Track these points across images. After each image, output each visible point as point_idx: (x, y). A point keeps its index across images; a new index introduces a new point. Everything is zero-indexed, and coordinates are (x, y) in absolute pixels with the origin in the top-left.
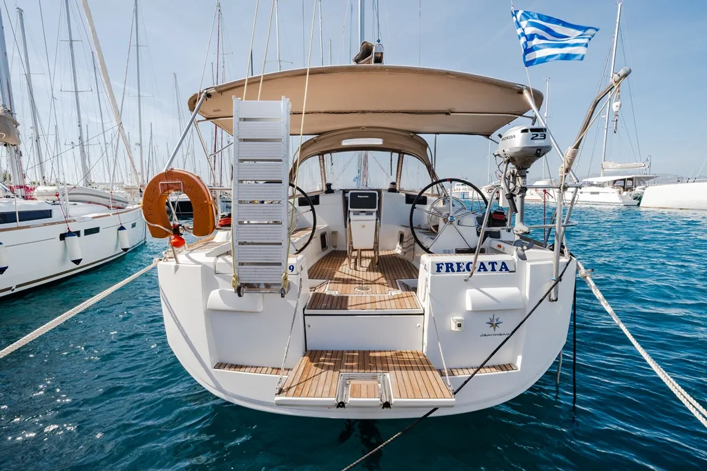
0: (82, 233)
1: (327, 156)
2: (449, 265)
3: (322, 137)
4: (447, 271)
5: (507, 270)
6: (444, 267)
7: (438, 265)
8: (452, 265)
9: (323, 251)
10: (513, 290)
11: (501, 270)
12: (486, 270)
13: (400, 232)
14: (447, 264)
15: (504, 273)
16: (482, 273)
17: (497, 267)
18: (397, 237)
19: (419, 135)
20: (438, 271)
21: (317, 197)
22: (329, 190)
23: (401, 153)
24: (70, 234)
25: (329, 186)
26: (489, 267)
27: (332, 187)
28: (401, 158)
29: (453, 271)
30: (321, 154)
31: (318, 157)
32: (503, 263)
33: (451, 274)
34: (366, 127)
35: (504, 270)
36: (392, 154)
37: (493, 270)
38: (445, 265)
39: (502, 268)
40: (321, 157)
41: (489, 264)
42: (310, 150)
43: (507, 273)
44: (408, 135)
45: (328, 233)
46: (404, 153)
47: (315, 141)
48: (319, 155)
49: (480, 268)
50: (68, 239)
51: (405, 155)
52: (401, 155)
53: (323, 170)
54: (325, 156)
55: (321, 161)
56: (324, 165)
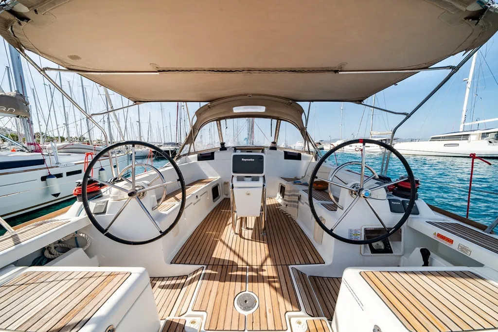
0: (65, 175)
1: (223, 122)
3: (214, 103)
9: (214, 202)
13: (280, 184)
18: (278, 188)
19: (297, 102)
21: (213, 153)
22: (223, 148)
23: (279, 119)
24: (50, 176)
25: (223, 144)
27: (226, 146)
28: (279, 124)
30: (218, 120)
31: (215, 122)
34: (253, 95)
36: (272, 120)
40: (218, 122)
42: (206, 115)
44: (288, 102)
45: (220, 184)
46: (281, 120)
47: (209, 107)
48: (216, 120)
50: (48, 180)
51: (282, 121)
52: (279, 121)
53: (220, 132)
54: (221, 121)
55: (219, 125)
56: (221, 128)
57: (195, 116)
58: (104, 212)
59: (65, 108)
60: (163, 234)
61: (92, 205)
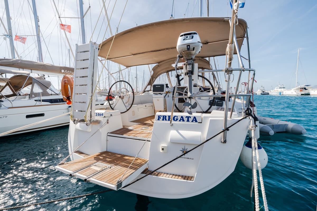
1: (170, 73)
2: (165, 117)
3: (160, 64)
4: (163, 120)
5: (196, 121)
6: (162, 118)
7: (159, 116)
8: (166, 117)
10: (198, 134)
11: (192, 121)
12: (183, 121)
14: (163, 116)
15: (194, 123)
16: (182, 122)
17: (191, 120)
20: (159, 119)
26: (186, 119)
29: (166, 120)
30: (167, 72)
31: (166, 73)
32: (195, 118)
33: (165, 122)
35: (194, 121)
37: (188, 121)
38: (162, 117)
39: (193, 120)
40: (167, 73)
41: (186, 117)
42: (159, 69)
43: (196, 123)
47: (158, 66)
48: (166, 72)
49: (181, 119)
52: (203, 70)
53: (169, 79)
54: (169, 72)
55: (168, 75)
56: (169, 77)
57: (152, 71)
58: (113, 104)
59: (99, 72)
60: (128, 110)
61: (110, 102)
